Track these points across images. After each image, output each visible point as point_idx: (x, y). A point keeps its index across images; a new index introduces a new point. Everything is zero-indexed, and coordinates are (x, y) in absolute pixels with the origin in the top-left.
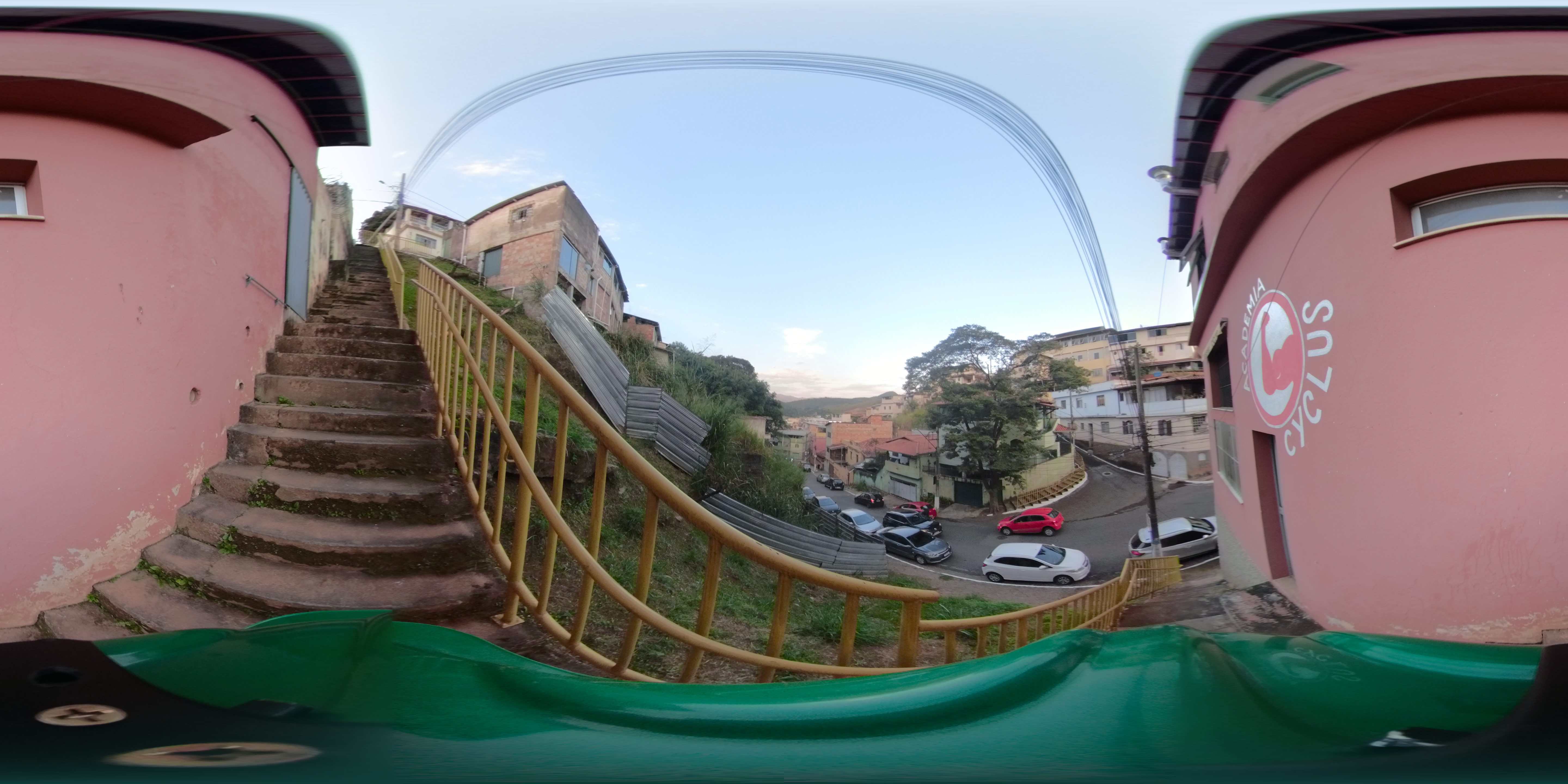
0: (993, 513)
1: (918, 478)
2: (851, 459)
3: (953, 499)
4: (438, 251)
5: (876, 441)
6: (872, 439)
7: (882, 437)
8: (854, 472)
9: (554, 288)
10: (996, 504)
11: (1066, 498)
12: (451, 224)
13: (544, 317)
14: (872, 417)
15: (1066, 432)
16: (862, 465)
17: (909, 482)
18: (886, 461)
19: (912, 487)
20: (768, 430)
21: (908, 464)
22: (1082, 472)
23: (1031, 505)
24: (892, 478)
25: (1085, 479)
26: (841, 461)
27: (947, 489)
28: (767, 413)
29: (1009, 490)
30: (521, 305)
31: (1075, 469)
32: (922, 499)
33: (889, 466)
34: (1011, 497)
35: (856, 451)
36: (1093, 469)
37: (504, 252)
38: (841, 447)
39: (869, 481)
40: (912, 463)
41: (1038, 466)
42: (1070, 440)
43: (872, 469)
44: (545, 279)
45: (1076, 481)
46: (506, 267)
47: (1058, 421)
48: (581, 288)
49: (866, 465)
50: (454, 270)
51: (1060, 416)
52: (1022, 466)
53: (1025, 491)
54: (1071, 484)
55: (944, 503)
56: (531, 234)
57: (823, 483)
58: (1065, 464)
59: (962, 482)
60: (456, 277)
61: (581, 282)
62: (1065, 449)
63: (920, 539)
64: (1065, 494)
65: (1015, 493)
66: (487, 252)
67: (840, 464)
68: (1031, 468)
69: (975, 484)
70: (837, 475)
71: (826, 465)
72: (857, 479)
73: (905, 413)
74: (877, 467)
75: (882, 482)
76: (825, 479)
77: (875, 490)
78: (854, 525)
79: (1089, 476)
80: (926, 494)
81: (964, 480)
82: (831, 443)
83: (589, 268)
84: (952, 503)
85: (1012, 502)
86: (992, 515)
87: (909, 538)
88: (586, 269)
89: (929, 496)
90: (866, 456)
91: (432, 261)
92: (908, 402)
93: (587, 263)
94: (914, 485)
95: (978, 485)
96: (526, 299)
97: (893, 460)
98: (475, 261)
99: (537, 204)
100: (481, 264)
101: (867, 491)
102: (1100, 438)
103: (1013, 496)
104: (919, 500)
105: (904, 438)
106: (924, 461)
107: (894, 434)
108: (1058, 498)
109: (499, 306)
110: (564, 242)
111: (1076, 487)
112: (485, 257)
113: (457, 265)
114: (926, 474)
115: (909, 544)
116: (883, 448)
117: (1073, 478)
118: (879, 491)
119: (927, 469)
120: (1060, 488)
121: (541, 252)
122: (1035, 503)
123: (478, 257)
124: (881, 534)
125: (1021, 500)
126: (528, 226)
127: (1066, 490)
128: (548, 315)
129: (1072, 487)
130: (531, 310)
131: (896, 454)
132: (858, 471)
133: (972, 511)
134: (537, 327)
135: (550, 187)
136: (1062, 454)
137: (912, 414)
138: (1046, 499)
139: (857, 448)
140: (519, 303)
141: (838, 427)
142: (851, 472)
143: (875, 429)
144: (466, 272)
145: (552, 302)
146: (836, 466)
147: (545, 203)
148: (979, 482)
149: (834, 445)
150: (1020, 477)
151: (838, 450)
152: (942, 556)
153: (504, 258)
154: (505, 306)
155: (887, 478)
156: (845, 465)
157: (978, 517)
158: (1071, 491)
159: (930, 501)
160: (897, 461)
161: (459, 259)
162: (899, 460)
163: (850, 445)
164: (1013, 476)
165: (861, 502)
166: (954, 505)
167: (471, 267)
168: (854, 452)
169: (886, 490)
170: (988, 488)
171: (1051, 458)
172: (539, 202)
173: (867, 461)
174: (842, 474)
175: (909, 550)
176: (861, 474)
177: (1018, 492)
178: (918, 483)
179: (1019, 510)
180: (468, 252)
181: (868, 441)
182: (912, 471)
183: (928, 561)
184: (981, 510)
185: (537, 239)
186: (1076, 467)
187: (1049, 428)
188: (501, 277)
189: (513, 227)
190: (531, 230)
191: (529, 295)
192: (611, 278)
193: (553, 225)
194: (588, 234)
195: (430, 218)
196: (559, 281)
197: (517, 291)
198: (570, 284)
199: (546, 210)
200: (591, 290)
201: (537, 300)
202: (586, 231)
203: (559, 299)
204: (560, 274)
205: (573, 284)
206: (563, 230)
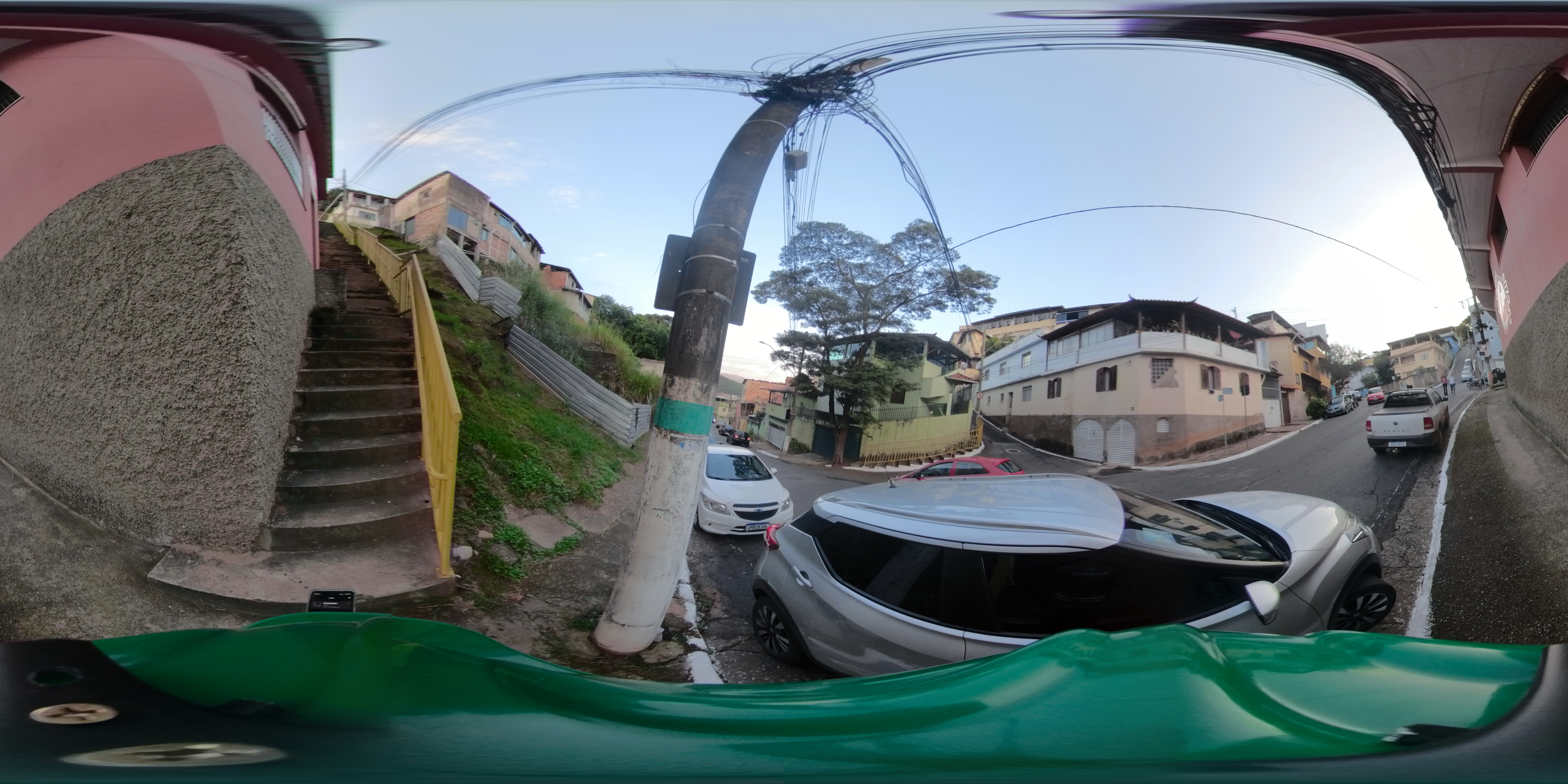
4: (374, 222)
9: (443, 237)
13: (438, 252)
37: (415, 220)
40: (784, 403)
44: (439, 232)
46: (417, 229)
48: (472, 237)
50: (381, 233)
56: (431, 207)
61: (472, 232)
66: (406, 221)
83: (483, 223)
88: (477, 224)
91: (371, 230)
93: (477, 219)
96: (428, 245)
98: (400, 227)
99: (433, 187)
100: (403, 229)
110: (452, 209)
112: (405, 224)
113: (385, 231)
121: (439, 216)
123: (401, 224)
126: (429, 202)
130: (430, 249)
135: (439, 176)
140: (424, 247)
144: (392, 234)
145: (442, 245)
147: (438, 186)
153: (416, 224)
161: (389, 227)
167: (397, 231)
180: (394, 222)
185: (434, 210)
188: (414, 235)
189: (421, 203)
190: (431, 205)
191: (431, 242)
192: (510, 231)
193: (443, 200)
194: (477, 202)
195: (369, 198)
196: (448, 232)
197: (424, 242)
198: (460, 234)
199: (439, 190)
200: (484, 238)
201: (435, 244)
202: (474, 200)
203: (446, 242)
204: (448, 229)
205: (463, 234)
206: (450, 202)
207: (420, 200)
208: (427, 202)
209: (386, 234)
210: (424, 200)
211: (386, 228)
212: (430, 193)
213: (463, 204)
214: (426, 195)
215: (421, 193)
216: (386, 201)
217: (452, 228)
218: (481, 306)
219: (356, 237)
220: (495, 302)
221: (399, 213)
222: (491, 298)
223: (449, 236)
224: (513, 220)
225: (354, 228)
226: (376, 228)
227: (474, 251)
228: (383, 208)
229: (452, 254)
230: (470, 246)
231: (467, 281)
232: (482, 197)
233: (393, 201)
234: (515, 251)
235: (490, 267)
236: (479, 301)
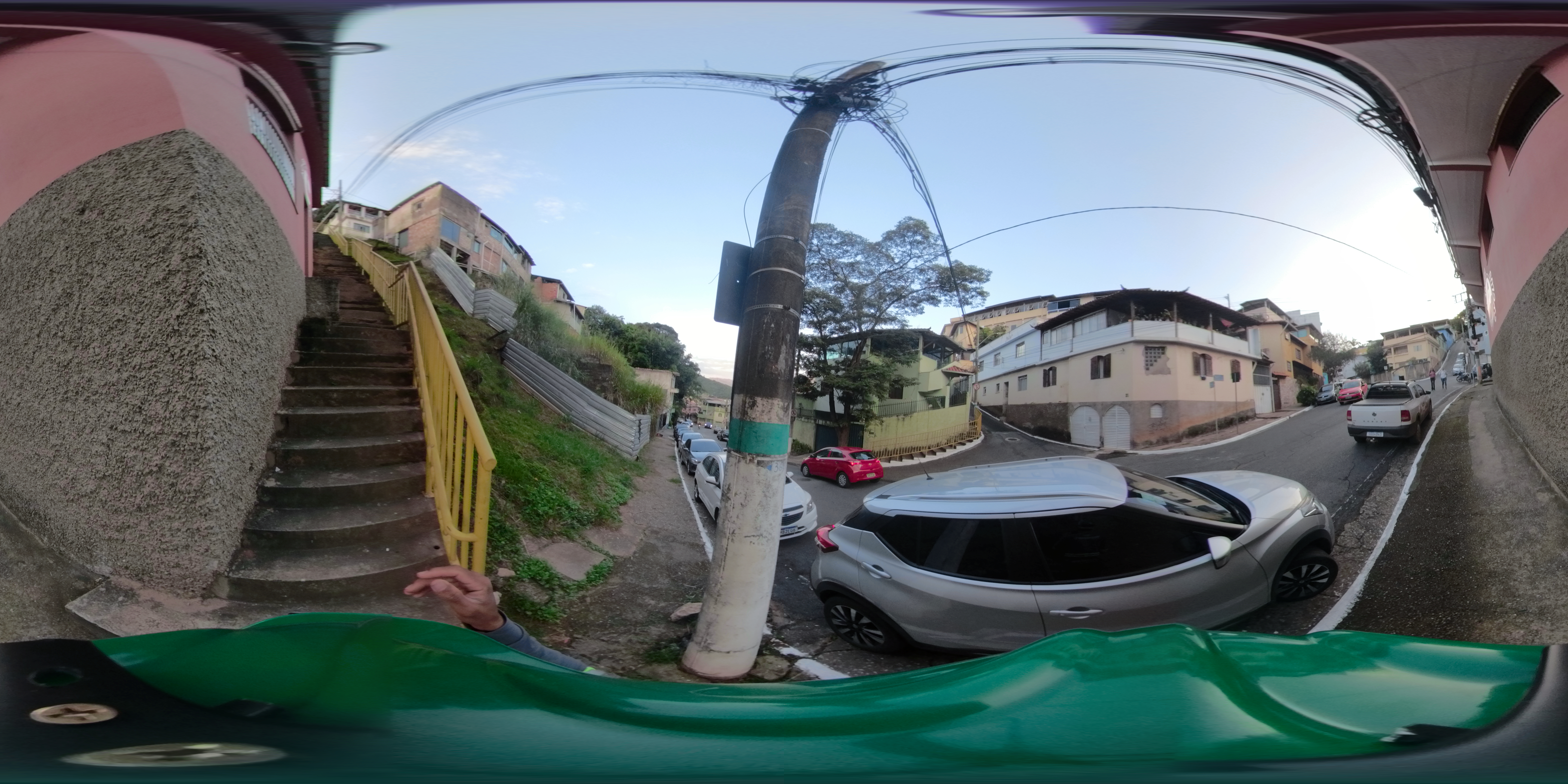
4: (369, 235)
9: (438, 249)
30: (420, 260)
37: (410, 231)
44: (434, 244)
46: (411, 241)
48: (463, 249)
50: (377, 244)
56: (424, 218)
61: (465, 245)
66: (400, 232)
83: (472, 234)
88: (469, 236)
91: (364, 242)
93: (470, 232)
96: (421, 255)
98: (393, 239)
99: (426, 198)
100: (397, 241)
110: (444, 221)
112: (399, 236)
121: (431, 228)
126: (422, 214)
128: (433, 263)
134: (427, 271)
135: (433, 186)
140: (417, 259)
144: (383, 246)
145: (435, 256)
153: (410, 235)
161: (383, 239)
167: (391, 243)
180: (388, 234)
185: (427, 221)
188: (408, 247)
189: (414, 215)
190: (424, 216)
191: (424, 254)
192: (501, 242)
193: (435, 211)
194: (468, 213)
195: (363, 210)
196: (441, 244)
197: (418, 254)
198: (453, 246)
199: (432, 201)
200: (476, 250)
201: (428, 257)
202: (465, 211)
203: (439, 254)
204: (442, 241)
205: (456, 246)
206: (442, 213)
207: (413, 212)
208: (420, 213)
209: (380, 246)
210: (417, 211)
211: (380, 240)
212: (423, 205)
213: (455, 215)
214: (419, 206)
215: (414, 204)
216: (380, 212)
217: (445, 240)
218: (476, 319)
219: (350, 248)
220: (490, 315)
221: (393, 225)
222: (486, 311)
223: (442, 248)
224: (503, 232)
225: (349, 240)
226: (370, 241)
227: (466, 263)
228: (377, 220)
229: (446, 266)
230: (463, 258)
231: (461, 294)
232: (473, 208)
233: (387, 213)
234: (506, 264)
235: (484, 280)
236: (473, 314)
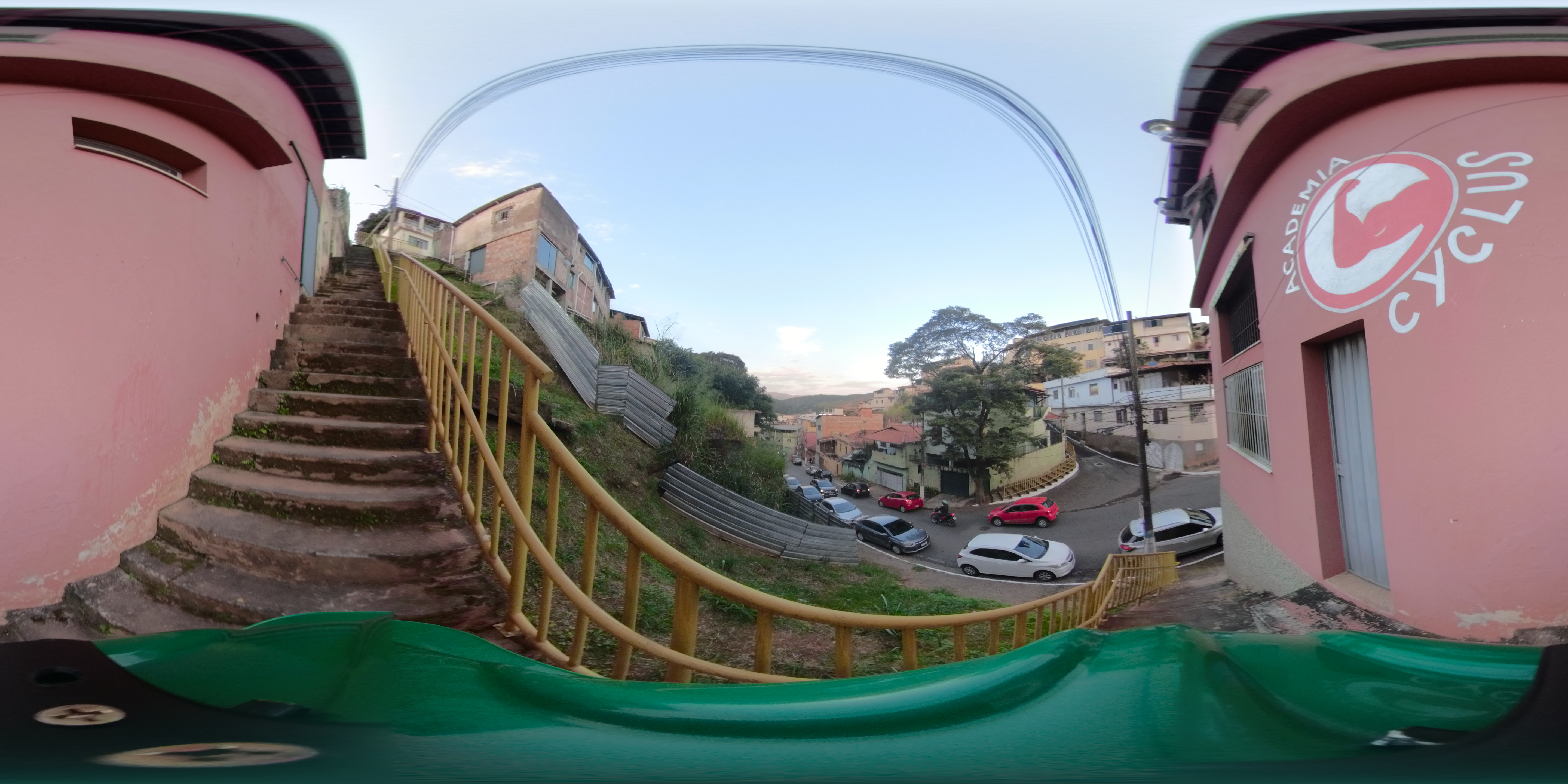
0: (979, 503)
1: (904, 467)
2: (840, 452)
3: (939, 489)
4: (428, 252)
5: (864, 432)
6: (862, 431)
7: (872, 429)
8: (843, 464)
9: (531, 281)
10: (982, 494)
11: (1055, 488)
12: (442, 226)
13: (523, 308)
14: (862, 410)
15: (1056, 421)
16: (851, 456)
17: (895, 472)
18: (873, 451)
19: (899, 478)
20: (757, 422)
21: (895, 454)
22: (1073, 462)
23: (1019, 495)
24: (879, 469)
25: (1076, 470)
26: (831, 454)
27: (933, 478)
28: (756, 407)
29: (996, 479)
30: (502, 298)
31: (1065, 459)
32: (908, 489)
33: (876, 456)
34: (998, 487)
35: (845, 443)
36: (1084, 459)
37: (487, 250)
38: (831, 439)
39: (857, 472)
40: (898, 453)
41: (1027, 455)
42: (1062, 431)
43: (860, 460)
44: (524, 274)
45: (1067, 471)
46: (489, 264)
47: (1049, 410)
48: (560, 282)
49: (855, 456)
50: (442, 267)
51: (1051, 405)
52: (1008, 455)
53: (1013, 480)
54: (1061, 474)
55: (930, 493)
56: (511, 233)
57: (812, 475)
58: (1056, 453)
59: (948, 472)
60: (444, 274)
61: (561, 276)
62: (1056, 438)
63: (899, 527)
64: (1054, 485)
65: (1001, 482)
66: (472, 251)
67: (829, 456)
68: (1020, 456)
69: (962, 474)
70: (827, 467)
71: (817, 458)
72: (846, 470)
73: (896, 406)
74: (866, 458)
75: (870, 472)
76: (814, 471)
77: (863, 481)
78: (834, 513)
79: (1080, 467)
80: (912, 484)
81: (950, 469)
82: (822, 435)
83: (569, 264)
84: (938, 493)
85: (1000, 492)
86: (977, 505)
87: (885, 526)
88: (565, 265)
89: (915, 486)
90: (854, 447)
91: (422, 261)
92: (900, 395)
93: (566, 258)
94: (900, 475)
95: (964, 474)
96: (506, 292)
97: (881, 450)
98: (462, 260)
99: (517, 205)
100: (467, 263)
101: (855, 481)
102: (1092, 426)
103: (1001, 486)
104: (905, 490)
105: (891, 428)
106: (910, 450)
107: (884, 426)
108: (1047, 488)
109: (481, 298)
110: (542, 239)
111: (1067, 477)
112: (471, 256)
113: (444, 264)
114: (912, 464)
115: (885, 532)
116: (869, 439)
117: (1063, 468)
118: (867, 481)
119: (913, 458)
120: (1049, 478)
121: (521, 249)
122: (1023, 493)
123: (465, 256)
124: (859, 522)
125: (1009, 491)
126: (509, 226)
127: (1056, 480)
128: (526, 306)
129: (1063, 477)
130: (510, 301)
131: (883, 444)
132: (846, 462)
133: (958, 502)
134: (515, 317)
135: (528, 189)
136: (1053, 443)
137: (903, 407)
138: (1035, 490)
139: (847, 440)
140: (500, 296)
141: (828, 419)
142: (840, 464)
143: (865, 422)
144: (452, 270)
145: (530, 294)
146: (826, 458)
147: (524, 204)
148: (965, 472)
149: (824, 438)
150: (1007, 465)
151: (828, 443)
152: (919, 546)
153: (487, 256)
154: (486, 299)
155: (874, 468)
156: (835, 457)
157: (963, 508)
158: (1060, 481)
159: (916, 491)
160: (884, 452)
161: (447, 259)
162: (886, 451)
163: (840, 438)
164: (1000, 465)
165: (847, 492)
166: (940, 495)
167: (458, 265)
168: (843, 444)
169: (873, 481)
170: (974, 476)
171: (1041, 447)
172: (518, 203)
173: (856, 452)
174: (831, 465)
175: (886, 539)
176: (849, 466)
177: (1006, 482)
178: (904, 473)
179: (1006, 501)
180: (455, 252)
181: (857, 433)
182: (898, 461)
183: (904, 551)
184: (967, 500)
185: (517, 238)
186: (1067, 457)
187: (1039, 416)
188: (485, 273)
189: (495, 227)
190: (512, 230)
191: (510, 289)
192: (593, 274)
193: (531, 224)
194: (567, 233)
195: (422, 220)
196: (534, 272)
197: (499, 288)
198: (547, 276)
199: (524, 210)
200: (571, 283)
201: (518, 292)
202: (563, 228)
203: (531, 285)
204: (535, 268)
205: (552, 278)
206: (541, 228)
207: (495, 223)
209: (446, 269)
210: (501, 222)
211: (443, 259)
212: (510, 213)
213: (554, 233)
214: (504, 216)
215: (497, 212)
217: (540, 267)
221: (463, 239)
223: (535, 277)
226: (429, 260)
228: (439, 234)
229: (539, 302)
230: (558, 292)
232: (571, 224)
233: (451, 226)
234: (596, 301)
